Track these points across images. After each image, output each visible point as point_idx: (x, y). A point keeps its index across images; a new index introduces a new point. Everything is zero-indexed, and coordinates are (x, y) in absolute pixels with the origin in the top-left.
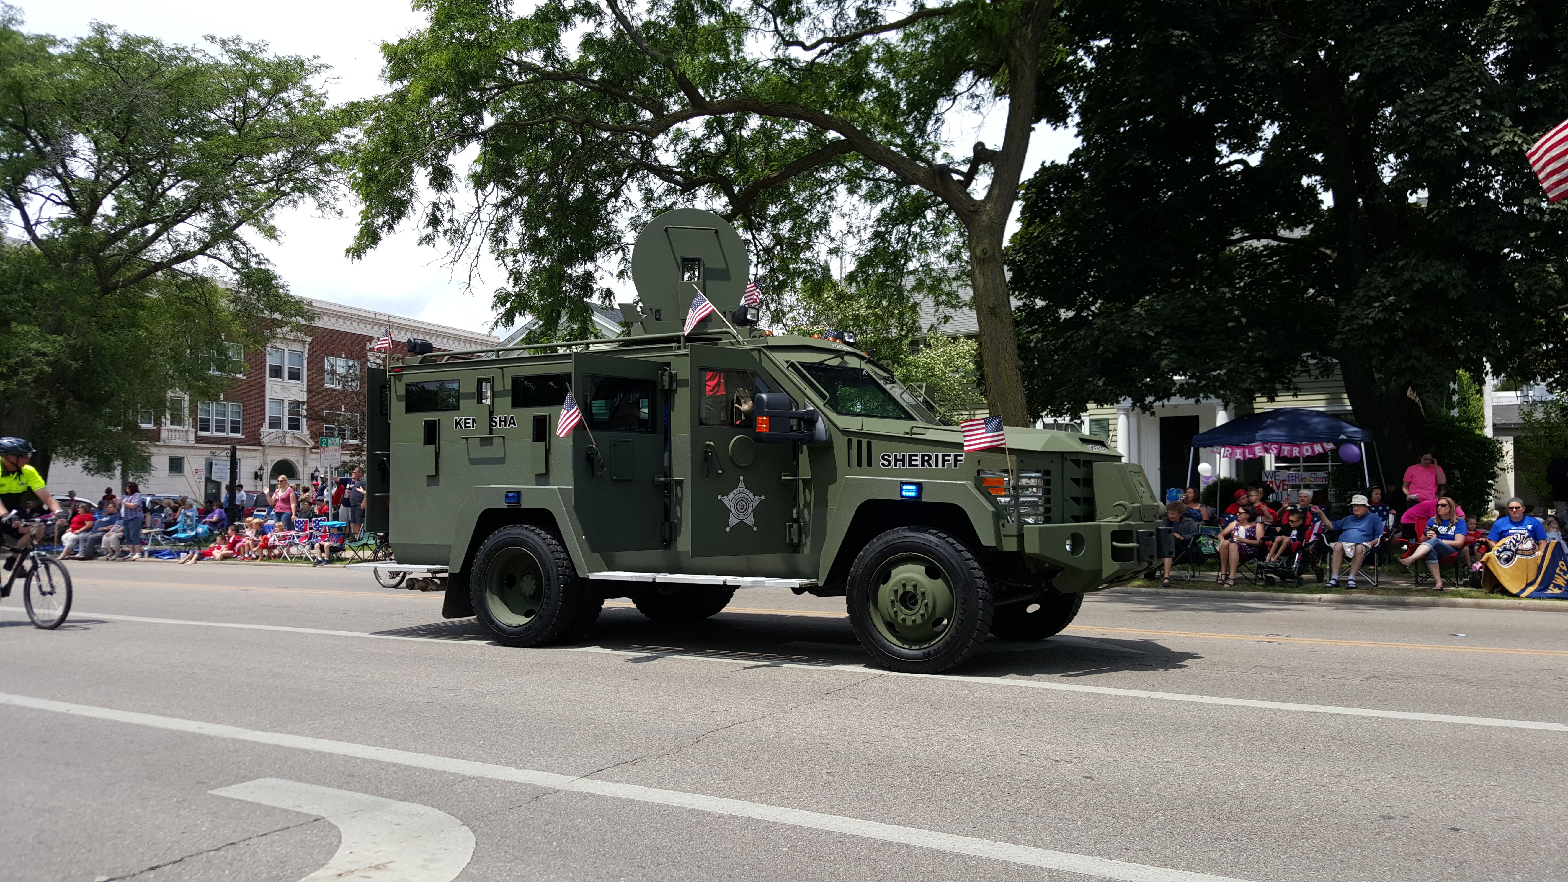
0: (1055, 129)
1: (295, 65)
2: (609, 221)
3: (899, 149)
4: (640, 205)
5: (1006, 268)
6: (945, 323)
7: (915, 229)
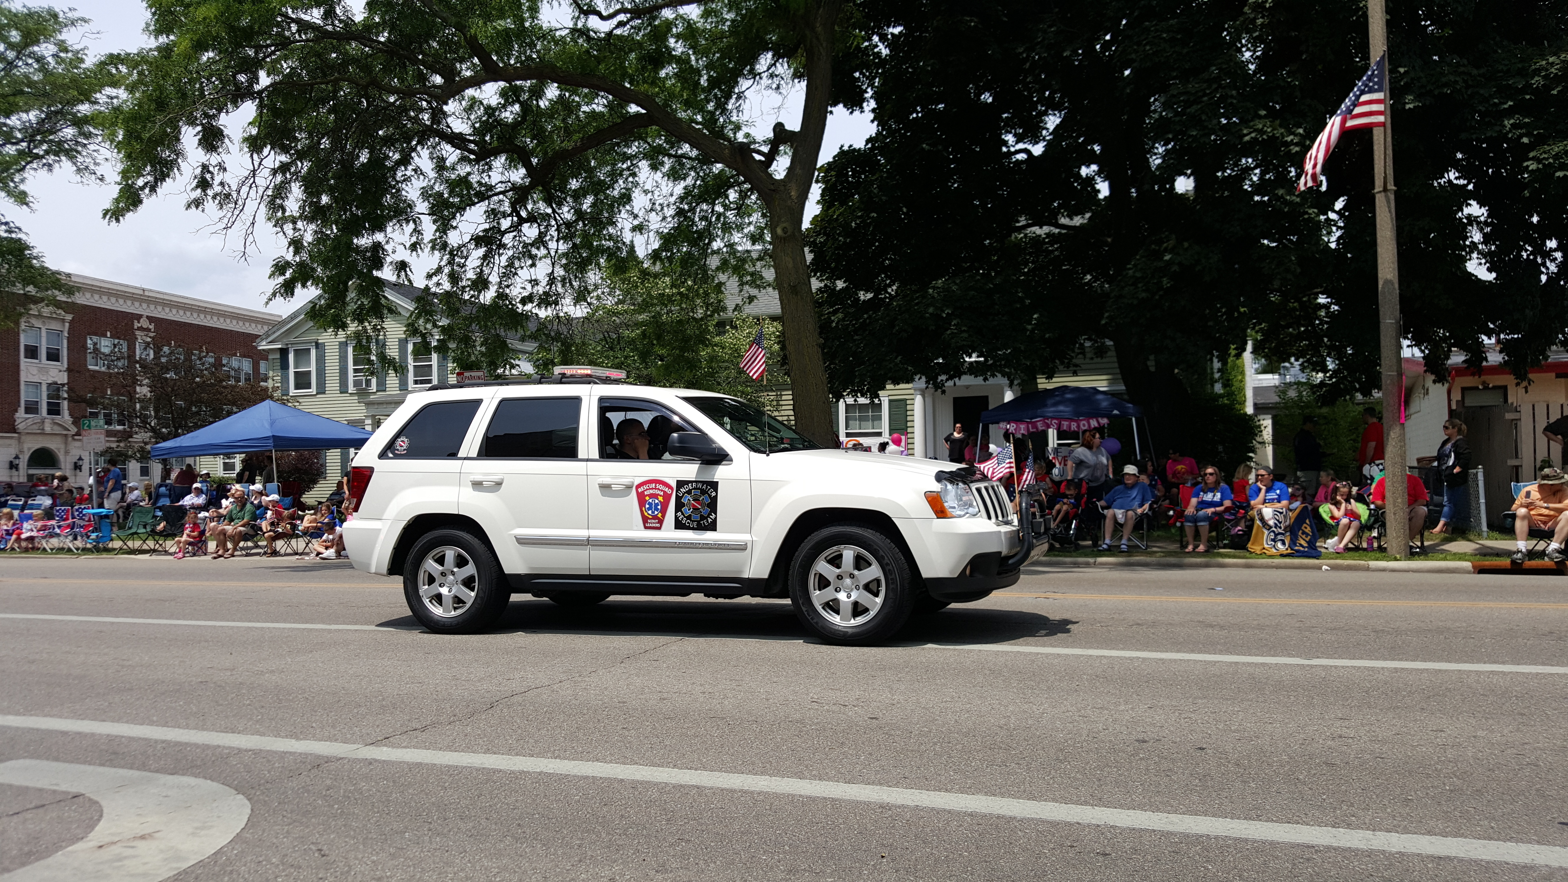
0: (851, 113)
1: (48, 17)
2: (398, 190)
3: (700, 127)
4: (432, 174)
5: (806, 249)
6: (749, 303)
7: (719, 208)
